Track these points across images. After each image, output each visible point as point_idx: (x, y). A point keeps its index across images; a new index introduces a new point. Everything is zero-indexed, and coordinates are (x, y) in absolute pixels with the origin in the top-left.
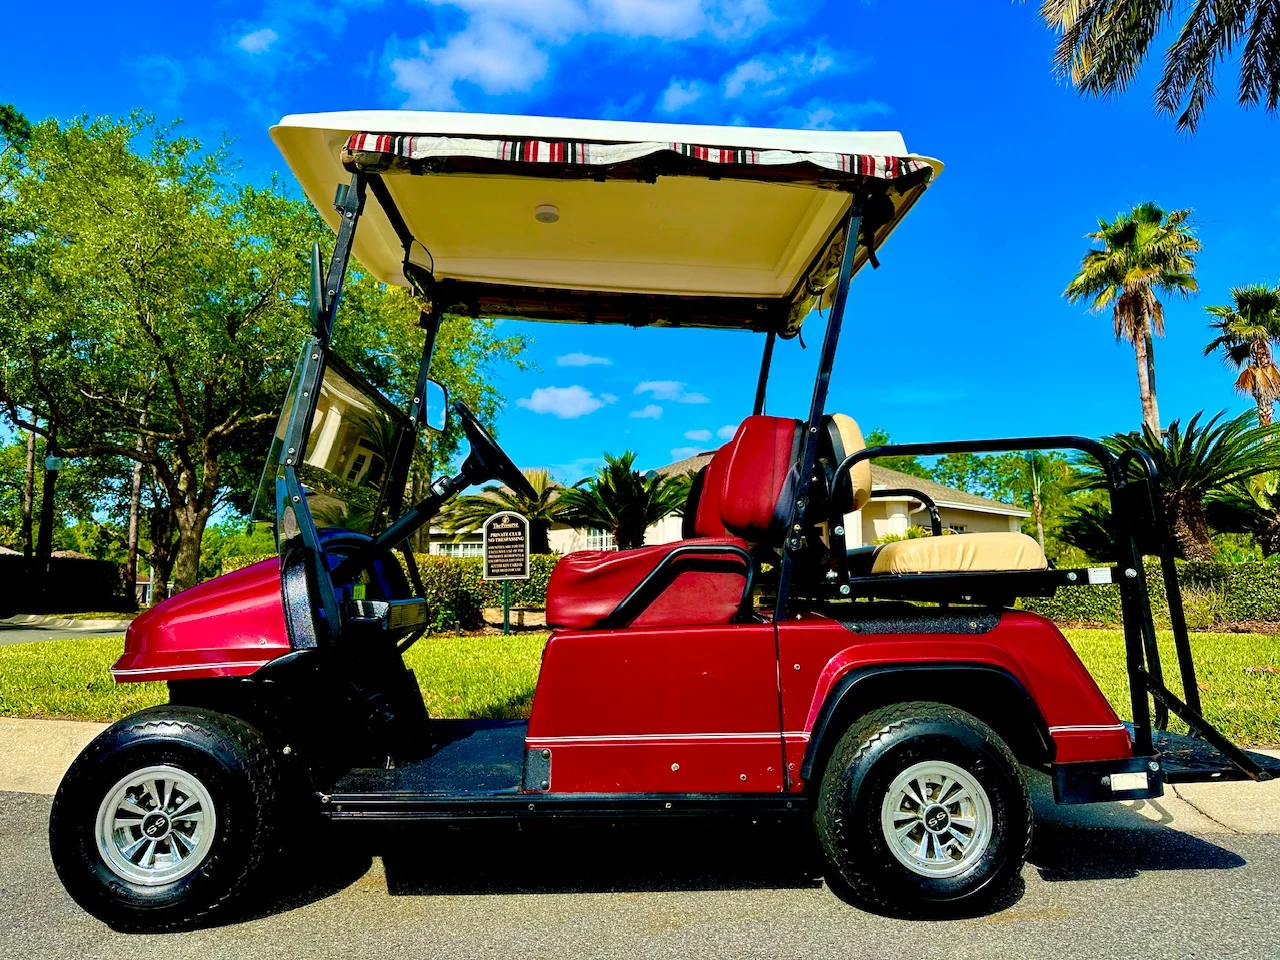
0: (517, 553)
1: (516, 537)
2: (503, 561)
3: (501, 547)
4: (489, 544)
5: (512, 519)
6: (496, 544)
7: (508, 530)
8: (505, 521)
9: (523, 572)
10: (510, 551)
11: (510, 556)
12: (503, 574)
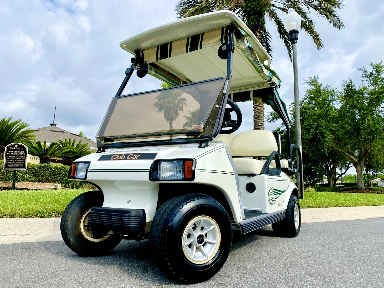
0: (21, 159)
1: (22, 153)
2: (14, 162)
3: (13, 157)
4: (7, 155)
5: (20, 146)
6: (10, 155)
7: (18, 150)
8: (16, 146)
9: (24, 167)
10: (18, 159)
11: (18, 160)
12: (14, 167)
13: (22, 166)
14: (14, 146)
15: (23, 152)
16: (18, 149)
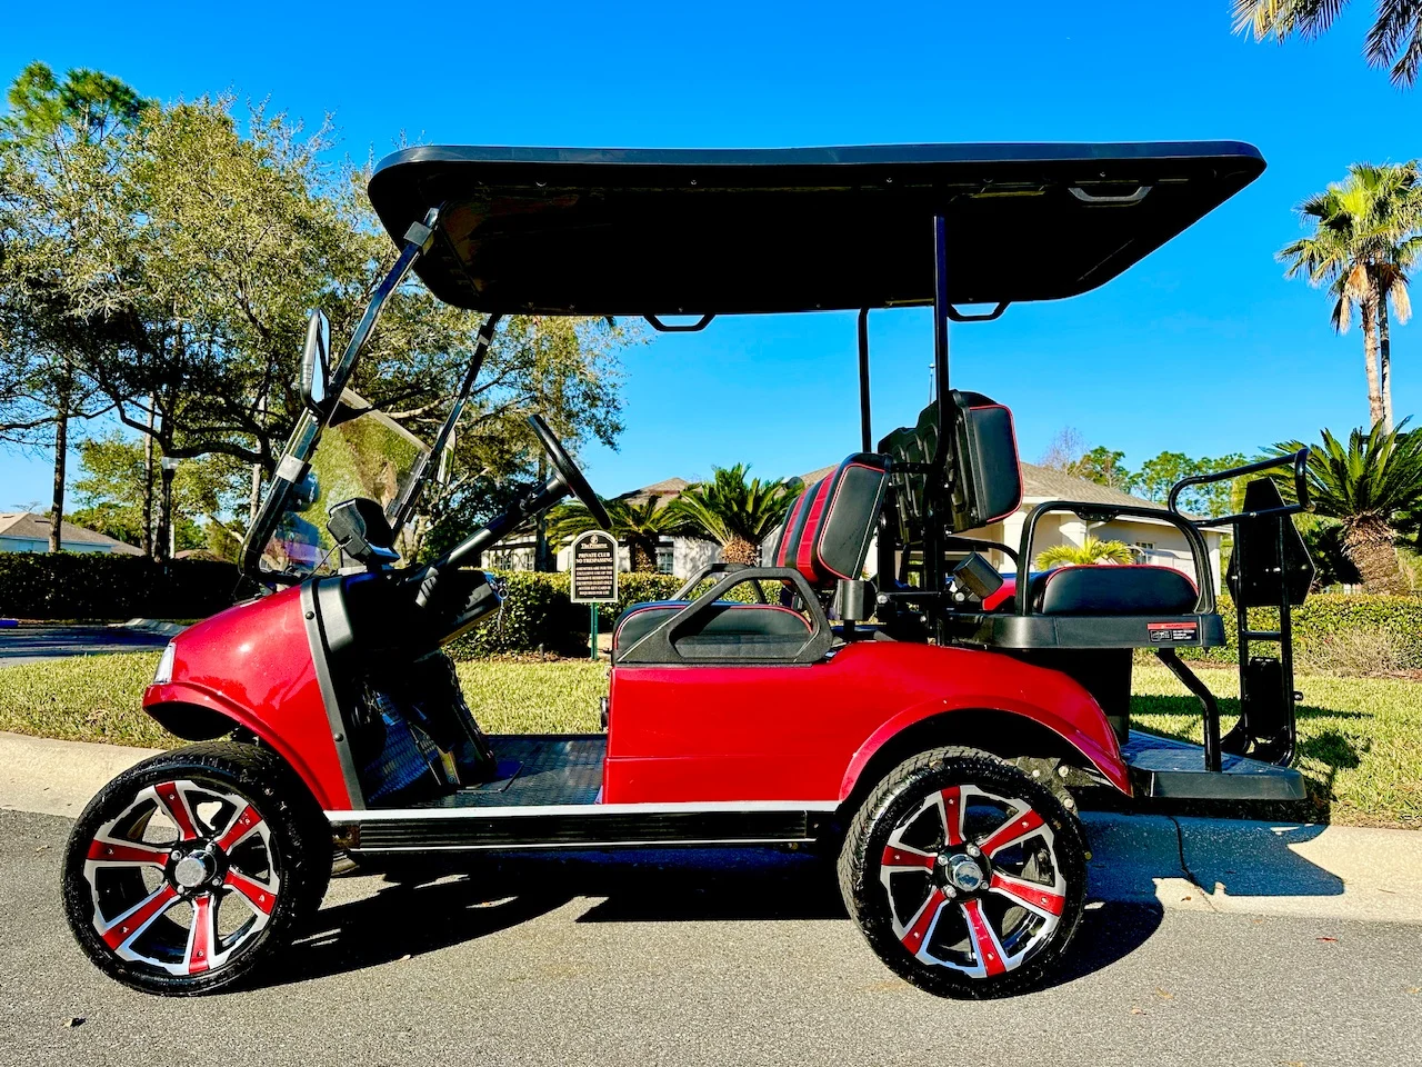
0: (605, 575)
1: (605, 558)
2: (591, 583)
3: (589, 568)
4: (576, 565)
5: (602, 540)
6: (583, 565)
7: (596, 551)
8: (593, 541)
9: (611, 596)
10: (598, 573)
11: (599, 578)
12: (591, 597)
13: (607, 593)
14: (587, 540)
15: (608, 554)
16: (599, 546)
